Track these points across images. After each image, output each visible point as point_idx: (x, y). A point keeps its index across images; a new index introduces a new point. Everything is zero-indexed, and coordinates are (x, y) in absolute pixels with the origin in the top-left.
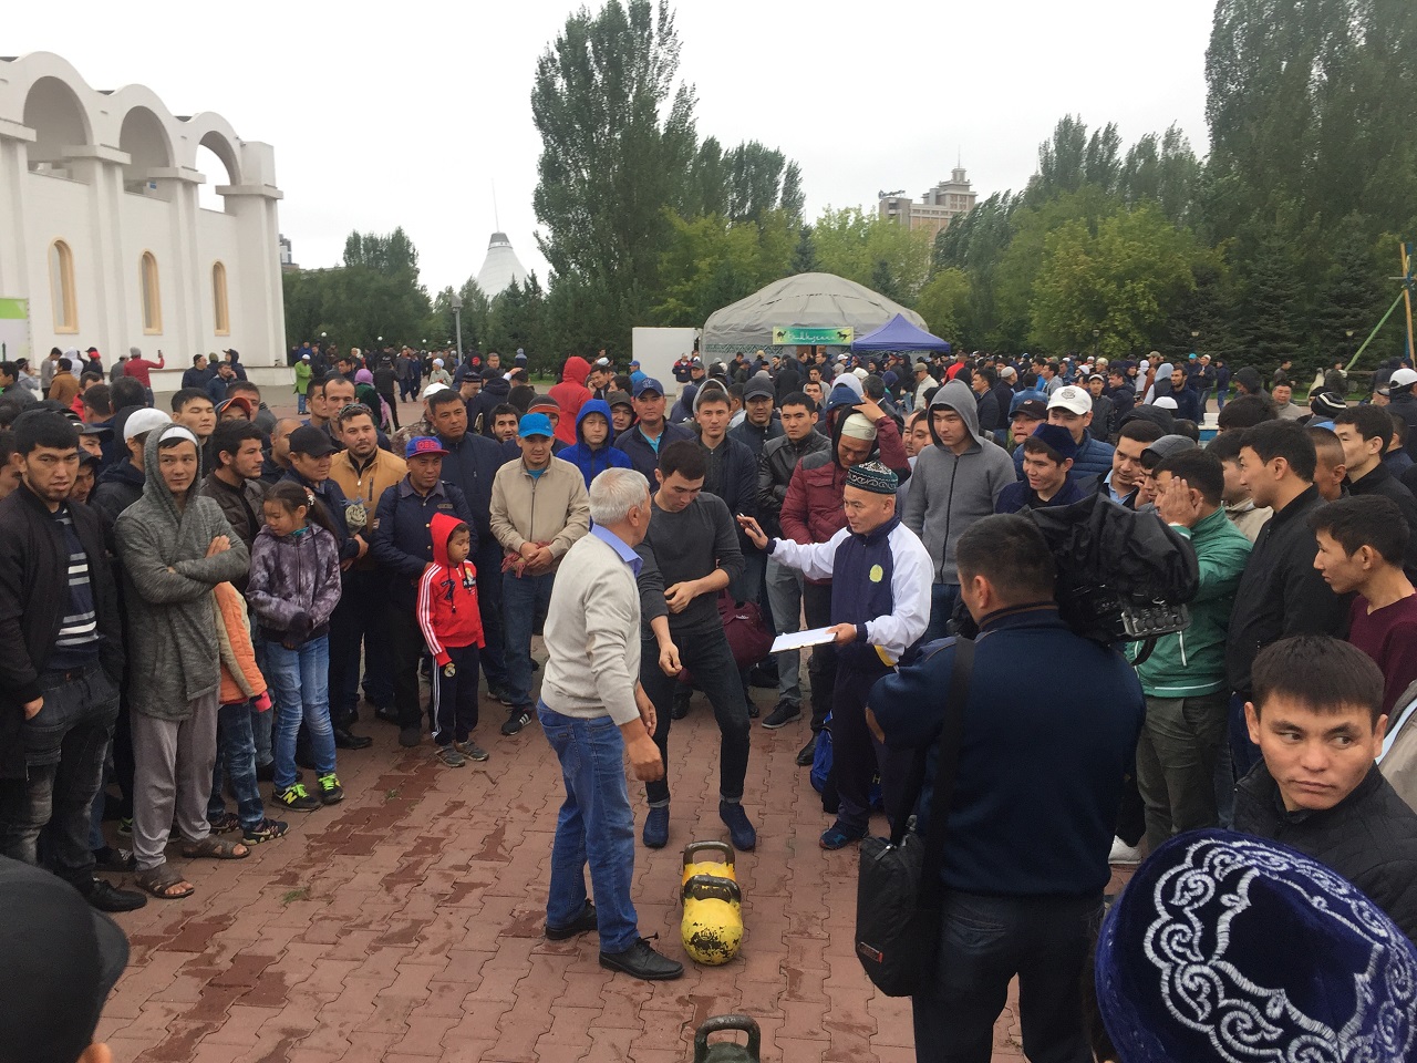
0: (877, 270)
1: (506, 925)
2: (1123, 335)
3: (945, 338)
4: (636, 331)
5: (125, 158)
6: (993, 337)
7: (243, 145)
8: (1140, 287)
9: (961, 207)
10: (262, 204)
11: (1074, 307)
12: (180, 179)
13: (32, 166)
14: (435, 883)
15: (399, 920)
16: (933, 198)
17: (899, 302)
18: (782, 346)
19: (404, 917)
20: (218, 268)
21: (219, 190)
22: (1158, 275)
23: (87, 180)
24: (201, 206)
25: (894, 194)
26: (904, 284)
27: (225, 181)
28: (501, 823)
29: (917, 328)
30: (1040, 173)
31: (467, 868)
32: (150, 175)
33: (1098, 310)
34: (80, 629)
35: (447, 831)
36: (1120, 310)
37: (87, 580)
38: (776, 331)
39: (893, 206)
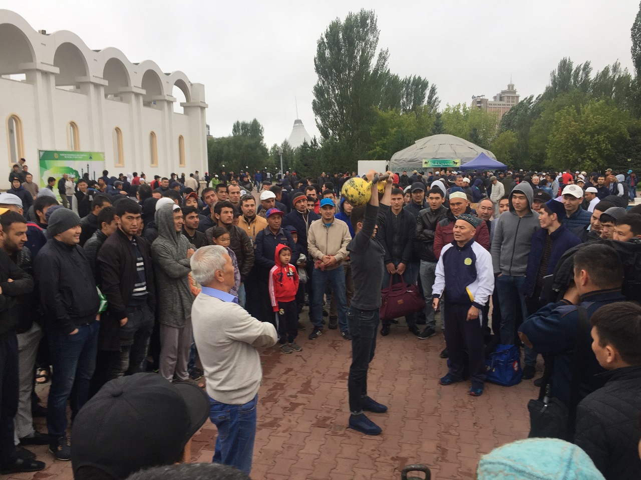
0: (472, 132)
1: (314, 422)
2: (594, 161)
3: (504, 163)
4: (359, 162)
5: (144, 92)
6: (528, 162)
7: (192, 85)
8: (601, 138)
9: (512, 102)
10: (199, 109)
11: (568, 148)
12: (166, 100)
13: (106, 96)
14: (282, 403)
15: (268, 417)
16: (498, 98)
17: (482, 147)
18: (426, 168)
19: (270, 416)
20: (181, 138)
21: (182, 104)
22: (611, 132)
23: (128, 102)
24: (175, 111)
25: (479, 97)
26: (485, 139)
27: (184, 101)
28: (309, 378)
29: (491, 159)
30: (551, 85)
31: (296, 397)
32: (153, 99)
33: (580, 148)
34: (140, 289)
35: (286, 381)
36: (592, 149)
37: (143, 269)
38: (424, 161)
39: (479, 102)
